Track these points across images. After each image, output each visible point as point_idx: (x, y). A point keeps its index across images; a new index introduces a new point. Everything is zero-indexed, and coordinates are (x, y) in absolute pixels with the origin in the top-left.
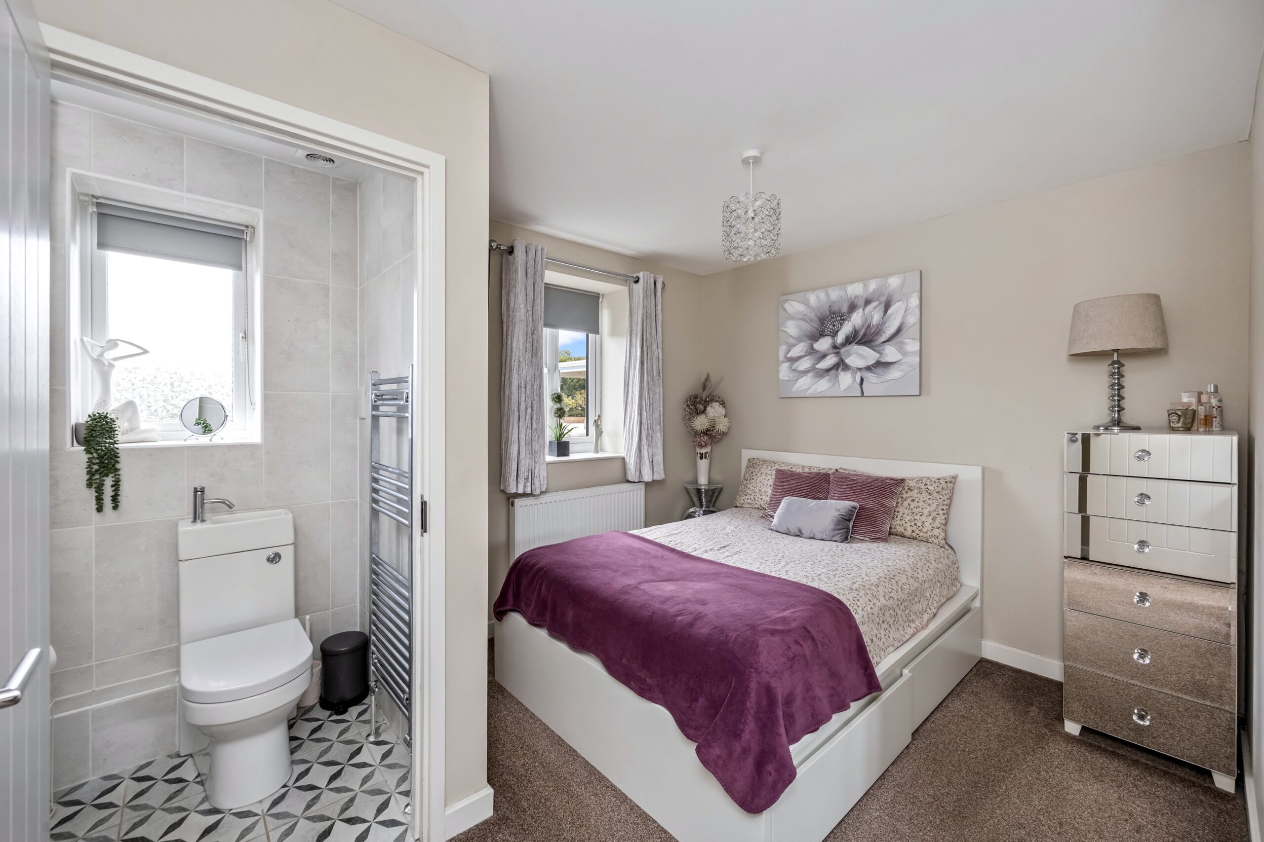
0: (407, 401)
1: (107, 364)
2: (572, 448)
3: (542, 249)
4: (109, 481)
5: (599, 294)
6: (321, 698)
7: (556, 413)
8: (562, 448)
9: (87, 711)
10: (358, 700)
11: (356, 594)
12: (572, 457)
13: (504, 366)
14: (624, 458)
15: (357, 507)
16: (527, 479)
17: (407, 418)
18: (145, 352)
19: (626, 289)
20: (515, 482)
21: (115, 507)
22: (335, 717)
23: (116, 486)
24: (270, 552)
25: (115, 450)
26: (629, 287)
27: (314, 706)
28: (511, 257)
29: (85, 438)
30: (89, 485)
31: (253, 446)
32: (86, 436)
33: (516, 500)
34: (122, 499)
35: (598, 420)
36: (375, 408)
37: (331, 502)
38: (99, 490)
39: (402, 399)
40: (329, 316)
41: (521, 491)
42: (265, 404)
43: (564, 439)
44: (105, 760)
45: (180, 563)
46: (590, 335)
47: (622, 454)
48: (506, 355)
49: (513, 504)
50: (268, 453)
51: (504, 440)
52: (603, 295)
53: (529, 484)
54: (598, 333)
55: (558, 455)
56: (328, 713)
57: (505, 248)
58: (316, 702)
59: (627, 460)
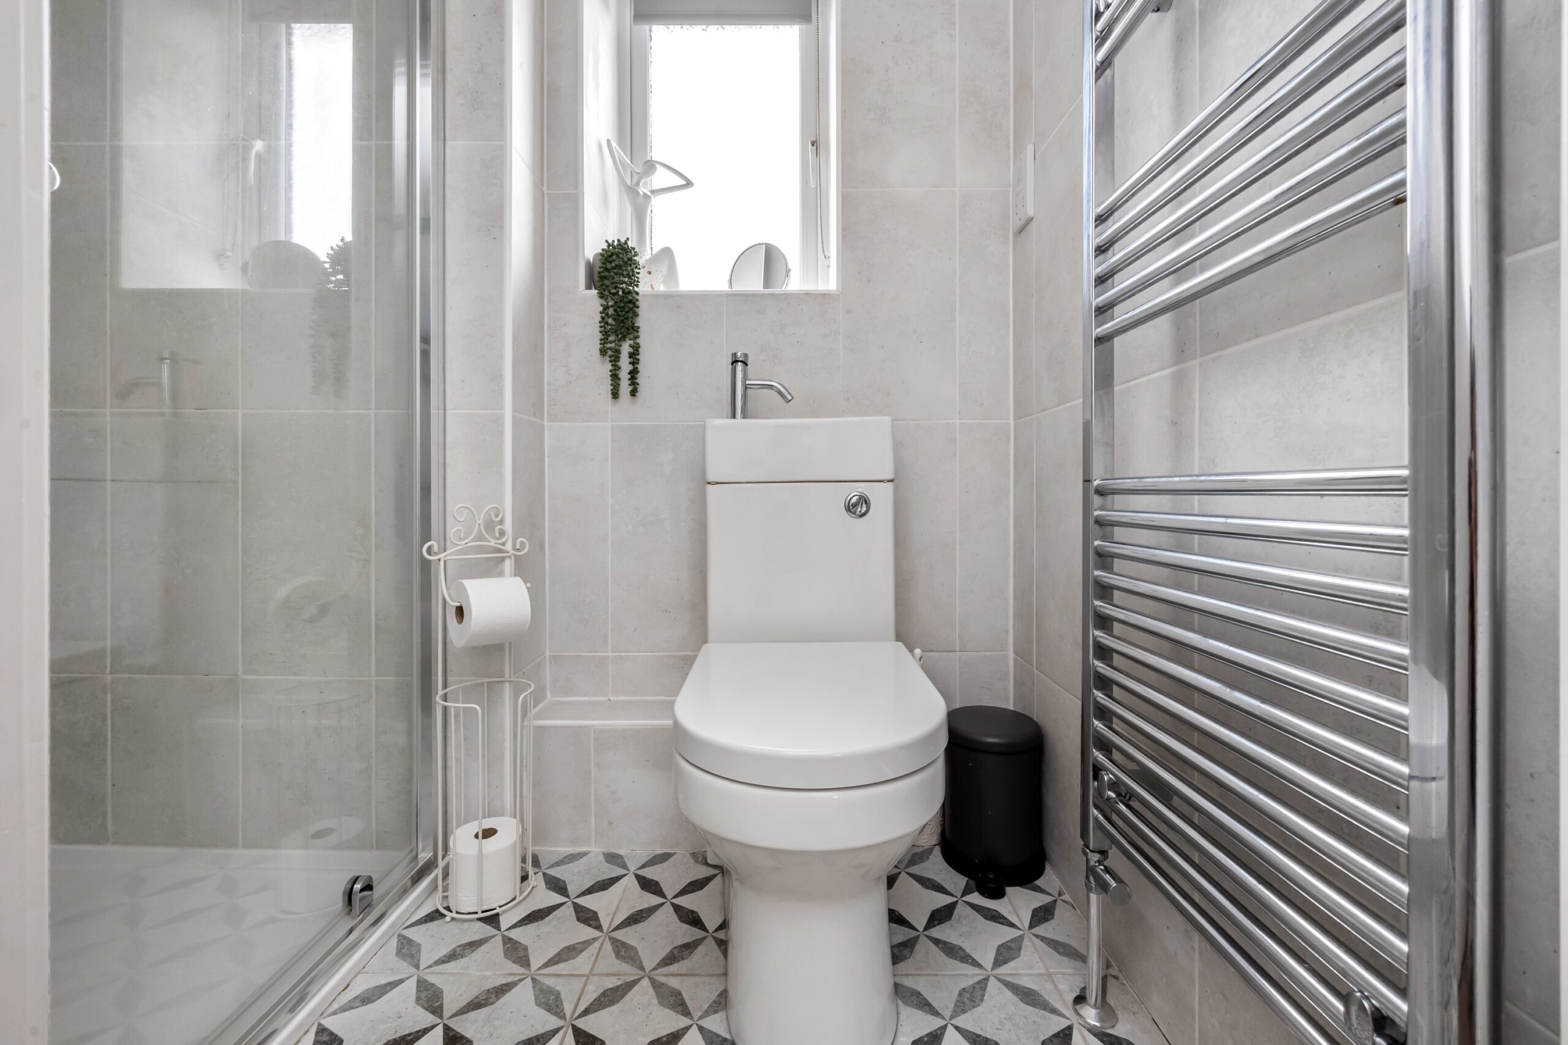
1: (642, 194)
4: (626, 348)
6: (943, 834)
9: (588, 727)
10: (1024, 871)
11: (1007, 631)
15: (1009, 439)
18: (689, 184)
21: (634, 393)
22: (976, 898)
23: (634, 356)
24: (853, 492)
25: (634, 295)
27: (930, 851)
29: (599, 273)
30: (603, 352)
31: (825, 296)
32: (601, 270)
34: (641, 379)
37: (958, 421)
38: (615, 359)
40: (954, 24)
42: (843, 214)
44: (610, 823)
45: (709, 486)
50: (849, 312)
56: (963, 882)
58: (934, 843)
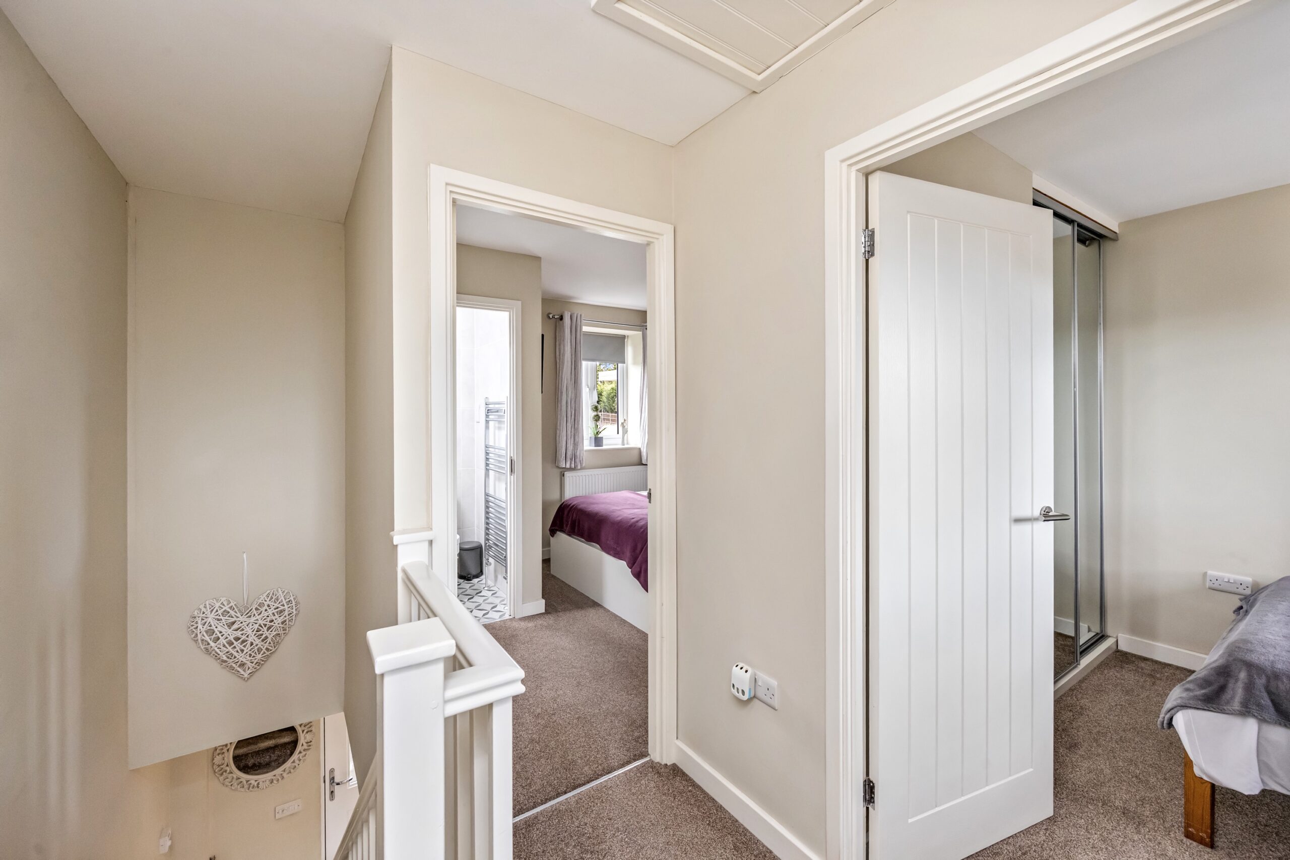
0: (504, 413)
2: (605, 442)
3: (581, 315)
5: (625, 336)
7: (594, 418)
8: (598, 441)
10: (477, 576)
12: (604, 447)
13: (557, 389)
14: (640, 449)
16: (571, 459)
17: (504, 421)
19: (641, 333)
20: (564, 461)
26: (643, 332)
28: (561, 322)
33: (566, 473)
35: (624, 422)
36: (487, 416)
39: (501, 412)
41: (568, 466)
43: (600, 436)
46: (619, 365)
47: (639, 446)
48: (559, 383)
49: (563, 475)
51: (558, 435)
52: (628, 336)
53: (573, 462)
54: (625, 363)
55: (595, 446)
56: (463, 580)
57: (558, 317)
59: (642, 449)
